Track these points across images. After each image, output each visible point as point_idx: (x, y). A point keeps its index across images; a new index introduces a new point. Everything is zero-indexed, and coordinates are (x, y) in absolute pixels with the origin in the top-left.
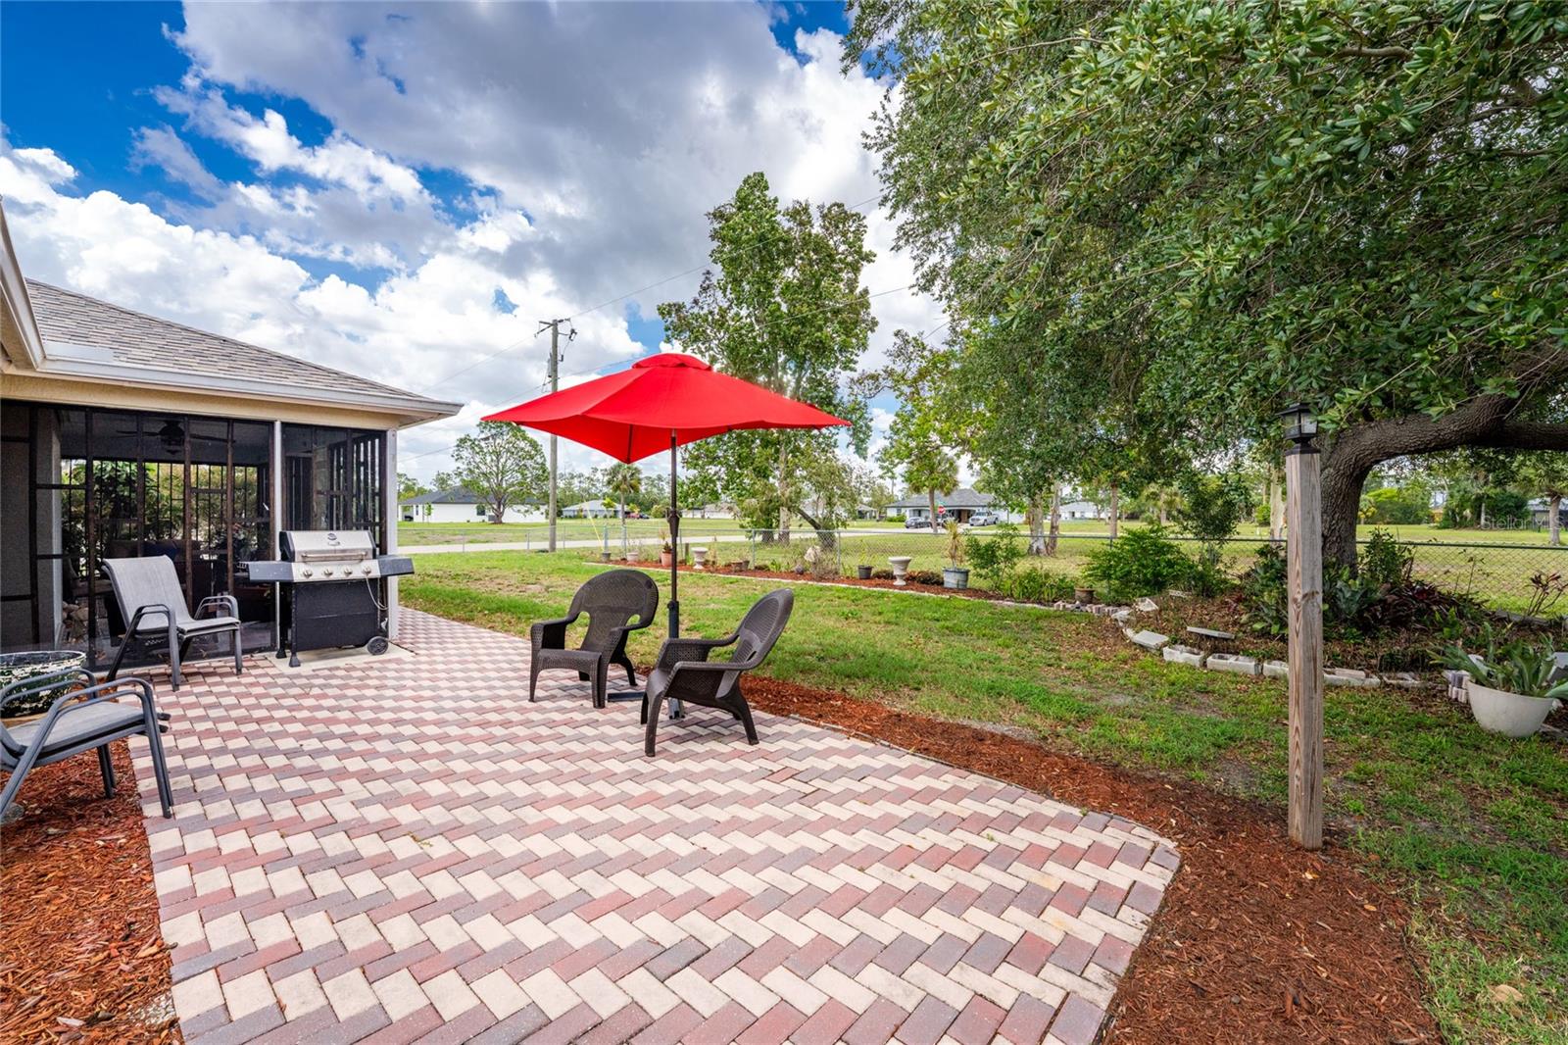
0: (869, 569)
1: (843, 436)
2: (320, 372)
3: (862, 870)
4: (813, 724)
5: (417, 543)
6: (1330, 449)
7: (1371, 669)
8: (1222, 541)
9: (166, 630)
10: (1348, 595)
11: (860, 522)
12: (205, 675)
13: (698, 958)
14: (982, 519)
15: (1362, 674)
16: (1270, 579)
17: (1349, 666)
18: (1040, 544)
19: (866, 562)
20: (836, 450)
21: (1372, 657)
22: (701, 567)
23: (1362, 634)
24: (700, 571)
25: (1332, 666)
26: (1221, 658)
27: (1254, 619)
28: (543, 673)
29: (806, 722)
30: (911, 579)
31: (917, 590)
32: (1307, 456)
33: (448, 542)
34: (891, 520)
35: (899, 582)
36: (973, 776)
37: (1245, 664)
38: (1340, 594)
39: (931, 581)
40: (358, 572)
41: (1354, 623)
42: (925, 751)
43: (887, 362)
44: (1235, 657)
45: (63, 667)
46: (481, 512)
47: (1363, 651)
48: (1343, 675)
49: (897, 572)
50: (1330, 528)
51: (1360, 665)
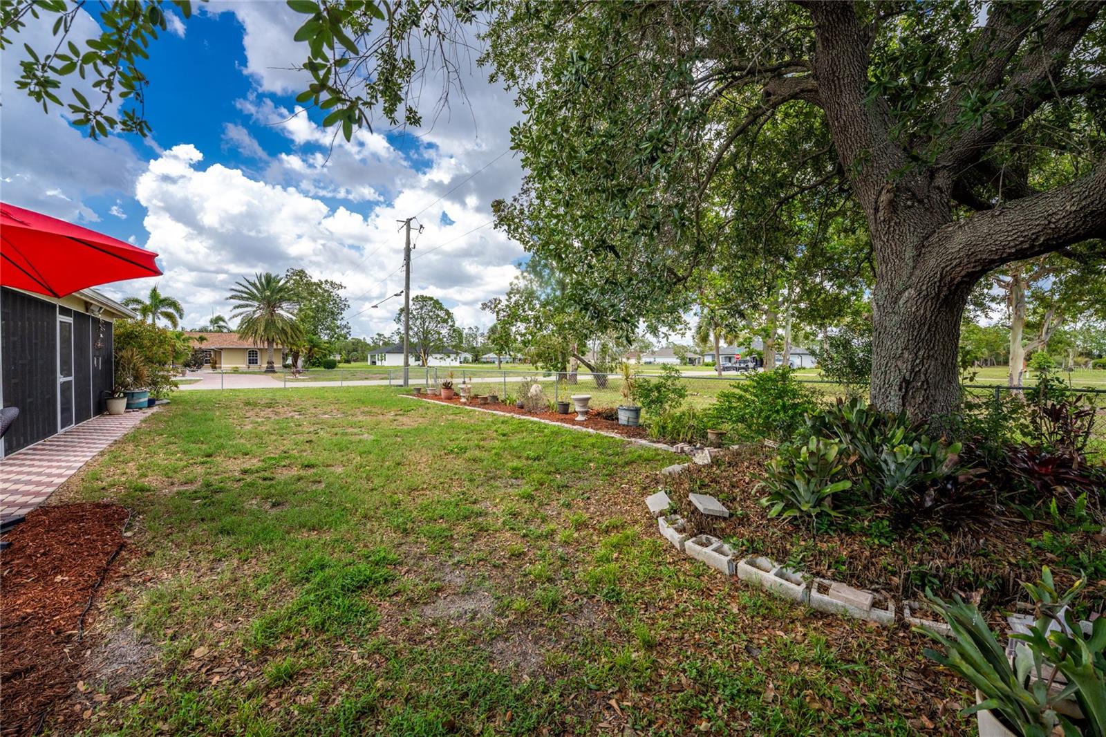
0: (567, 405)
6: (911, 264)
10: (892, 467)
15: (868, 599)
19: (563, 399)
22: (465, 400)
23: (894, 532)
24: (462, 403)
25: (831, 578)
26: (705, 542)
34: (707, 365)
35: (579, 418)
37: (721, 558)
38: (883, 466)
39: (610, 417)
41: (889, 513)
44: (719, 543)
46: (418, 359)
48: (841, 595)
49: (578, 408)
50: (913, 370)
51: (872, 583)
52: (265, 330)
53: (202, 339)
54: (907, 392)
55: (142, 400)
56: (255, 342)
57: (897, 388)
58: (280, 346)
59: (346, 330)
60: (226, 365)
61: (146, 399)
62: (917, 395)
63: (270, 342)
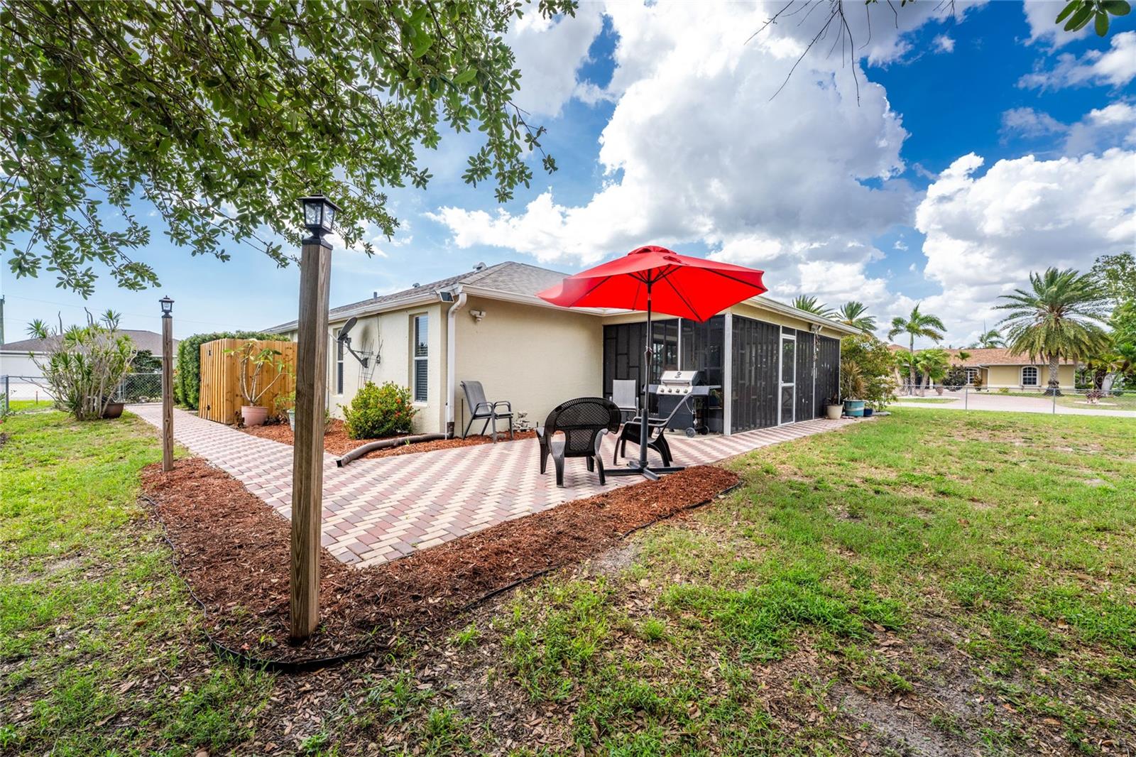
40: (682, 391)
52: (1046, 342)
53: (964, 356)
55: (858, 409)
56: (1033, 358)
58: (1070, 362)
60: (993, 383)
61: (863, 409)
63: (1053, 356)
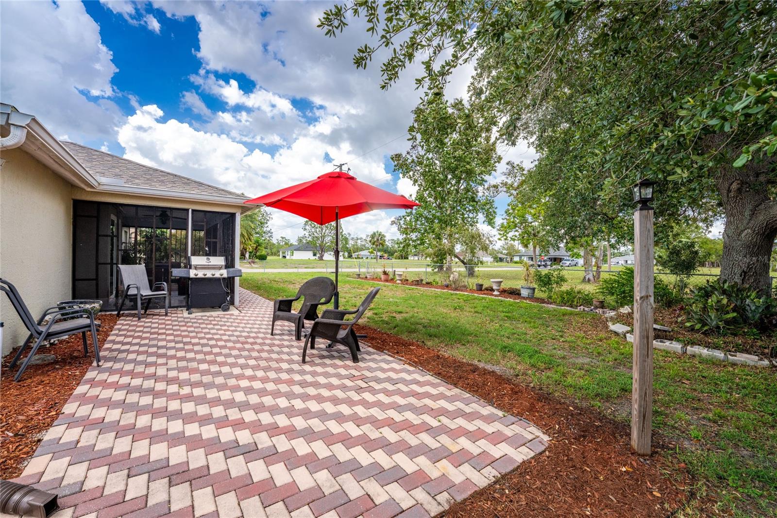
0: (481, 285)
1: (481, 217)
2: (210, 188)
3: (358, 426)
4: (392, 356)
5: (283, 268)
6: (749, 218)
7: (763, 355)
8: (689, 275)
9: (136, 295)
10: (753, 308)
11: (500, 264)
12: (153, 315)
13: (249, 452)
14: (568, 263)
15: (757, 357)
16: (701, 296)
17: (747, 352)
18: (590, 276)
19: (480, 282)
20: (477, 224)
21: (765, 348)
22: (400, 282)
23: (760, 333)
24: (399, 283)
25: (736, 351)
26: (661, 342)
27: (688, 320)
28: (277, 323)
29: (389, 355)
30: (503, 292)
31: (504, 297)
32: (645, 212)
33: (296, 268)
34: (516, 263)
35: (496, 293)
36: (456, 389)
37: (676, 346)
38: (748, 308)
39: (514, 293)
40: (217, 274)
41: (756, 326)
42: (438, 374)
43: (504, 178)
44: (670, 342)
45: (92, 306)
46: (315, 255)
47: (759, 343)
48: (742, 357)
49: (495, 287)
50: (748, 267)
51: (756, 352)
54: (745, 277)
57: (739, 275)
59: (269, 234)
62: (750, 278)
